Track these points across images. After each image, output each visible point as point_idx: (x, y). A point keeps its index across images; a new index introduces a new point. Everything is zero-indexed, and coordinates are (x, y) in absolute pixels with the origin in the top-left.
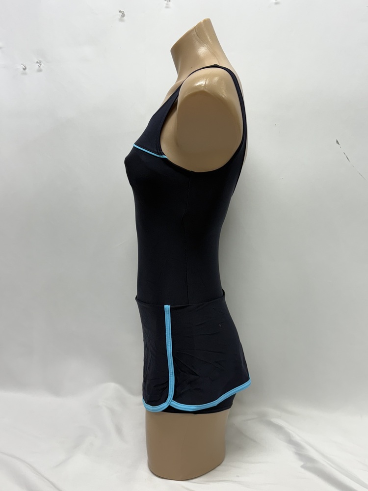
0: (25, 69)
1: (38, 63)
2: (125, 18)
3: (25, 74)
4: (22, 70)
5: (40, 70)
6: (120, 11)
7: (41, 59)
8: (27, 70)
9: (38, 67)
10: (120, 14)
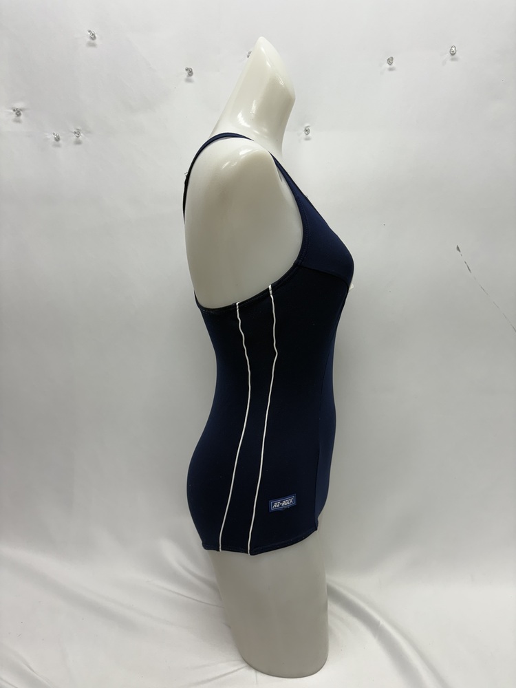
0: (57, 139)
1: (76, 133)
2: (193, 77)
3: (59, 146)
4: (54, 140)
5: (78, 143)
6: (187, 70)
7: (79, 128)
8: (61, 142)
9: (75, 137)
10: (186, 73)
